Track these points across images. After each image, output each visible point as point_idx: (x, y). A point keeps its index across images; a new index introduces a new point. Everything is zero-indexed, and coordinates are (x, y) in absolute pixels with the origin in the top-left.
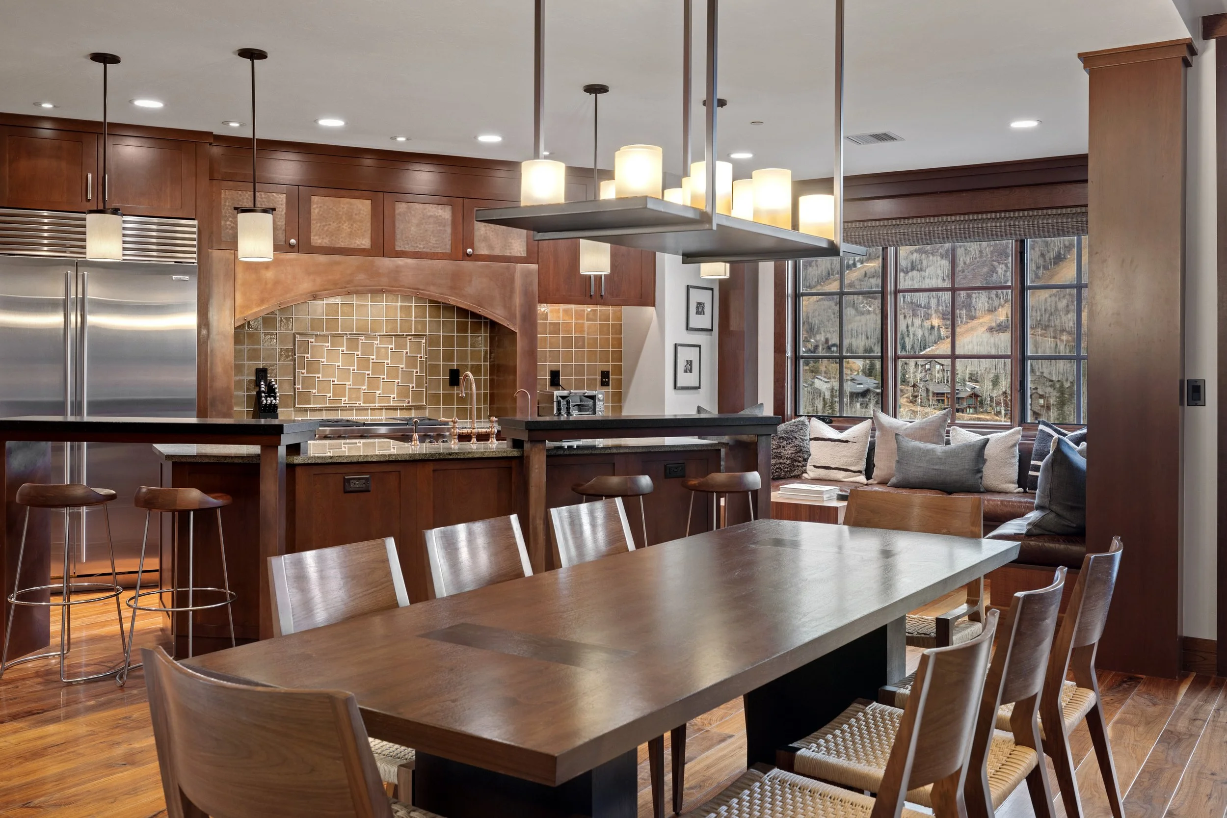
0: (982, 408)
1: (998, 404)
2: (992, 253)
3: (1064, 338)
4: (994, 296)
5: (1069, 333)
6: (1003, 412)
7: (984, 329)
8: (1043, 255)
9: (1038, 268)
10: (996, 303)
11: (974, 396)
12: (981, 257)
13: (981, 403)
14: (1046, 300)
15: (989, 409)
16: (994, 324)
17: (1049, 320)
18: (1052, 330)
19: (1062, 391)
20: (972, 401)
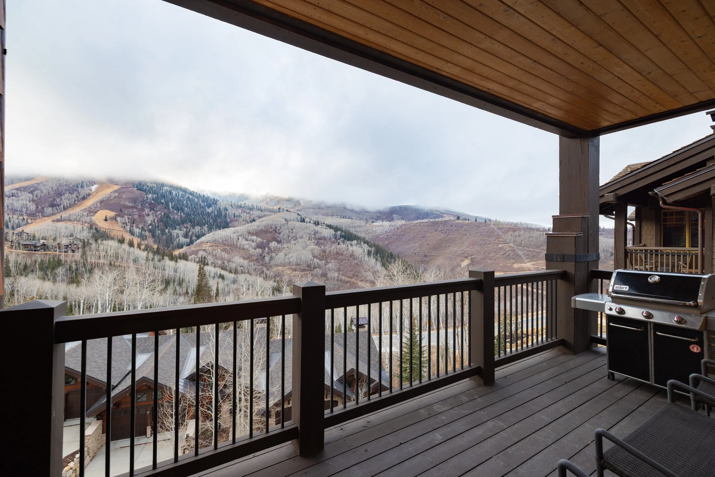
0: (48, 249)
1: (56, 247)
2: (54, 194)
3: (86, 225)
4: (55, 210)
5: (88, 223)
6: (58, 250)
7: (50, 221)
8: (77, 197)
9: (75, 201)
10: (56, 211)
11: (44, 245)
12: (49, 194)
13: (47, 247)
14: (78, 212)
15: (51, 250)
16: (55, 219)
17: (80, 219)
18: (81, 222)
19: (84, 242)
20: (43, 247)
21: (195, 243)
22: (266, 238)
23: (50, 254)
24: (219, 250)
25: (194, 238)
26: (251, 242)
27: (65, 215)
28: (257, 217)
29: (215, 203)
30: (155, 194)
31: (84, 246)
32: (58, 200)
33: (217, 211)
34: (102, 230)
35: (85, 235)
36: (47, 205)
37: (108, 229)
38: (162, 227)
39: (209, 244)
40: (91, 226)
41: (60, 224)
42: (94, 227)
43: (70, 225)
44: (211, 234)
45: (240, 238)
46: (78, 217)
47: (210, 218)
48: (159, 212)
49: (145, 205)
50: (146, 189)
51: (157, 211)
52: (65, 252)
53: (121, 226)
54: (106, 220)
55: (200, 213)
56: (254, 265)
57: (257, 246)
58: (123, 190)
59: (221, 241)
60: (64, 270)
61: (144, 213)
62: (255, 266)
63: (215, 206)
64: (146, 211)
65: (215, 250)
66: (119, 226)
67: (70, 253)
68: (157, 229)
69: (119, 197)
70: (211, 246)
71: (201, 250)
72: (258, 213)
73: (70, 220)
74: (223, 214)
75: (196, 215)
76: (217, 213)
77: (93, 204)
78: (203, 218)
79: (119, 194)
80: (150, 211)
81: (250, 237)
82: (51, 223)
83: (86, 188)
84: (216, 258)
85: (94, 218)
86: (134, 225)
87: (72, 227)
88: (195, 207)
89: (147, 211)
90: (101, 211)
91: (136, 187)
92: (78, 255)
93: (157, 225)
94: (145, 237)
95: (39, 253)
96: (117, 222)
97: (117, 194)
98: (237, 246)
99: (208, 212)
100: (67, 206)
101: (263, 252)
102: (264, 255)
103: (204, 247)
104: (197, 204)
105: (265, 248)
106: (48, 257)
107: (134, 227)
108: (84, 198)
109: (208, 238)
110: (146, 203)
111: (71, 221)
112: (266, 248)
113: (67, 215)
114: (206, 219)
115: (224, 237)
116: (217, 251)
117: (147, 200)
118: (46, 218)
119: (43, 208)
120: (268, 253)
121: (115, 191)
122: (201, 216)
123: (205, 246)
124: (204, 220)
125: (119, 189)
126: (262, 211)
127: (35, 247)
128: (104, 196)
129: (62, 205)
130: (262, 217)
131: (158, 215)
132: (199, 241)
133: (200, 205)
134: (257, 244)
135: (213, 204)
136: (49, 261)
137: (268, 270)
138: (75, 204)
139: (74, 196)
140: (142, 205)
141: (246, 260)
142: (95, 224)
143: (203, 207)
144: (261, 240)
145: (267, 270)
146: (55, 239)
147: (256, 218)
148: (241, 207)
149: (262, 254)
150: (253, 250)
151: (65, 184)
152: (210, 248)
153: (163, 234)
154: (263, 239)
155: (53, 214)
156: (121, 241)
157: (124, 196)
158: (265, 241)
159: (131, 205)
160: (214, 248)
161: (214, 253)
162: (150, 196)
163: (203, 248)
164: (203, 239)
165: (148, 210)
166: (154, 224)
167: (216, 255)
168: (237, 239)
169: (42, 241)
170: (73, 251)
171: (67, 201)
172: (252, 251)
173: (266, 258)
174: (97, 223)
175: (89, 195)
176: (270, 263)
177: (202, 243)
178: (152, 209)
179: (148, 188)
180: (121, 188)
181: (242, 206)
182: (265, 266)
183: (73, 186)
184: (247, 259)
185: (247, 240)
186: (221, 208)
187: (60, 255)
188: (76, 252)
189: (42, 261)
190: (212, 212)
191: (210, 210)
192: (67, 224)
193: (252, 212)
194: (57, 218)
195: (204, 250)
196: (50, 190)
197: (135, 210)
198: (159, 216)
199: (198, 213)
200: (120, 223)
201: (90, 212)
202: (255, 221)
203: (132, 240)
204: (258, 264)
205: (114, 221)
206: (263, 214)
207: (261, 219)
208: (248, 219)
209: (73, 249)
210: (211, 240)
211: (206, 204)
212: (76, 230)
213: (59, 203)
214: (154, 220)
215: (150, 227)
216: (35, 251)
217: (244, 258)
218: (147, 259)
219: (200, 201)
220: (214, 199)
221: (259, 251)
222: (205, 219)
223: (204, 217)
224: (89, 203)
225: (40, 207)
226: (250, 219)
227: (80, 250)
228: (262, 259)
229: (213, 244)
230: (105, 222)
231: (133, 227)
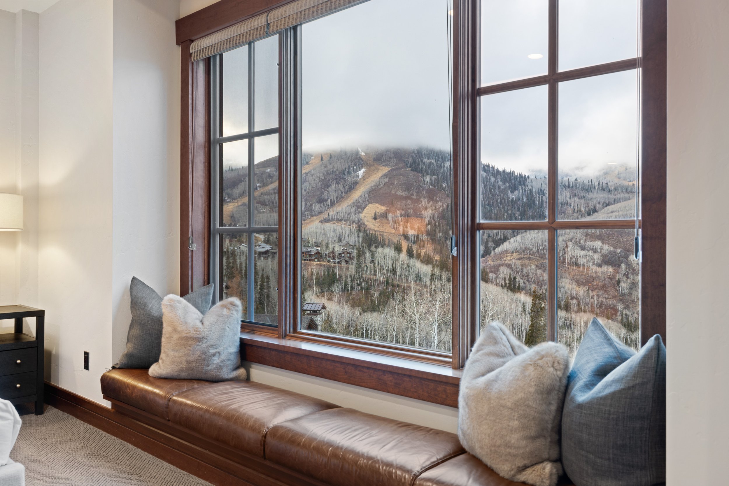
21: (492, 254)
22: (621, 245)
23: (324, 265)
24: (533, 267)
25: (491, 244)
26: (591, 253)
27: (332, 212)
28: (599, 203)
29: (522, 183)
30: (434, 175)
31: (359, 256)
32: (325, 193)
33: (527, 197)
34: (371, 232)
35: (355, 239)
36: (315, 200)
37: (378, 231)
38: (445, 227)
39: (515, 255)
40: (359, 227)
41: (328, 225)
42: (362, 229)
43: (337, 226)
44: (519, 237)
45: (570, 245)
46: (346, 216)
47: (516, 209)
48: (440, 204)
49: (421, 193)
50: (422, 168)
51: (437, 202)
52: (340, 263)
53: (392, 226)
54: (375, 218)
55: (499, 201)
56: (598, 296)
57: (603, 260)
58: (394, 173)
59: (535, 249)
60: (340, 287)
61: (420, 205)
62: (600, 299)
63: (524, 187)
64: (423, 203)
65: (526, 266)
66: (390, 227)
67: (343, 264)
68: (438, 230)
69: (390, 184)
70: (519, 259)
71: (503, 265)
72: (601, 196)
73: (337, 220)
74: (537, 201)
75: (493, 205)
76: (528, 199)
77: (361, 197)
78: (504, 208)
79: (390, 178)
80: (429, 202)
81: (589, 243)
82: (320, 224)
83: (352, 174)
84: (528, 281)
85: (362, 216)
86: (409, 225)
87: (340, 230)
88: (491, 192)
89: (424, 201)
90: (370, 205)
91: (410, 167)
92: (352, 267)
93: (437, 224)
94: (422, 243)
95: (315, 263)
96: (388, 220)
97: (387, 180)
98: (565, 259)
99: (512, 199)
100: (334, 201)
101: (616, 272)
102: (617, 278)
103: (508, 260)
104: (494, 186)
105: (619, 266)
106: (323, 269)
107: (409, 227)
108: (351, 189)
109: (513, 244)
110: (423, 190)
111: (339, 220)
112: (623, 266)
113: (335, 213)
114: (510, 212)
115: (540, 242)
116: (529, 268)
117: (425, 184)
118: (314, 218)
119: (311, 205)
120: (627, 275)
121: (385, 176)
122: (501, 207)
123: (509, 258)
124: (506, 214)
125: (389, 171)
126: (609, 191)
127: (311, 255)
128: (373, 184)
129: (329, 200)
130: (610, 204)
131: (439, 208)
132: (498, 250)
133: (499, 188)
134: (602, 255)
135: (520, 184)
136: (324, 274)
137: (627, 307)
138: (342, 197)
139: (341, 186)
140: (417, 193)
141: (582, 287)
142: (364, 224)
143: (504, 192)
144: (612, 249)
145: (625, 308)
146: (327, 246)
147: (598, 206)
148: (569, 187)
149: (614, 276)
150: (596, 268)
151: (331, 170)
152: (517, 262)
153: (446, 238)
154: (615, 247)
155: (321, 213)
156: (398, 249)
157: (396, 182)
158: (619, 250)
159: (403, 194)
160: (526, 262)
161: (525, 270)
162: (428, 178)
163: (507, 262)
164: (506, 246)
165: (426, 200)
166: (433, 222)
167: (528, 276)
168: (565, 246)
169: (316, 248)
170: (347, 262)
171: (334, 193)
172: (593, 269)
173: (623, 285)
174: (366, 223)
175: (356, 183)
176: (630, 294)
177: (504, 253)
178: (431, 198)
179: (424, 167)
180: (391, 170)
181: (571, 184)
182: (621, 300)
183: (340, 172)
184: (583, 284)
185: (583, 248)
186: (534, 191)
187: (334, 267)
188: (350, 263)
189: (318, 274)
190: (518, 199)
191: (514, 196)
192: (335, 225)
193: (589, 196)
194: (325, 218)
195: (509, 266)
196: (318, 181)
197: (409, 202)
198: (441, 209)
199: (497, 201)
200: (391, 223)
201: (358, 207)
202: (596, 212)
203: (412, 246)
204: (606, 296)
205: (384, 219)
206: (612, 197)
207: (610, 208)
208: (583, 209)
209: (347, 259)
210: (518, 248)
211: (508, 185)
212: (344, 234)
213: (326, 198)
214: (434, 216)
215: (429, 226)
216: (310, 260)
217: (579, 283)
218: (432, 277)
219: (499, 180)
220: (521, 176)
221: (609, 270)
222: (507, 212)
223: (506, 208)
224: (357, 194)
225: (308, 204)
226: (587, 209)
227: (355, 261)
228: (614, 286)
229: (522, 256)
230: (374, 221)
231: (407, 227)
